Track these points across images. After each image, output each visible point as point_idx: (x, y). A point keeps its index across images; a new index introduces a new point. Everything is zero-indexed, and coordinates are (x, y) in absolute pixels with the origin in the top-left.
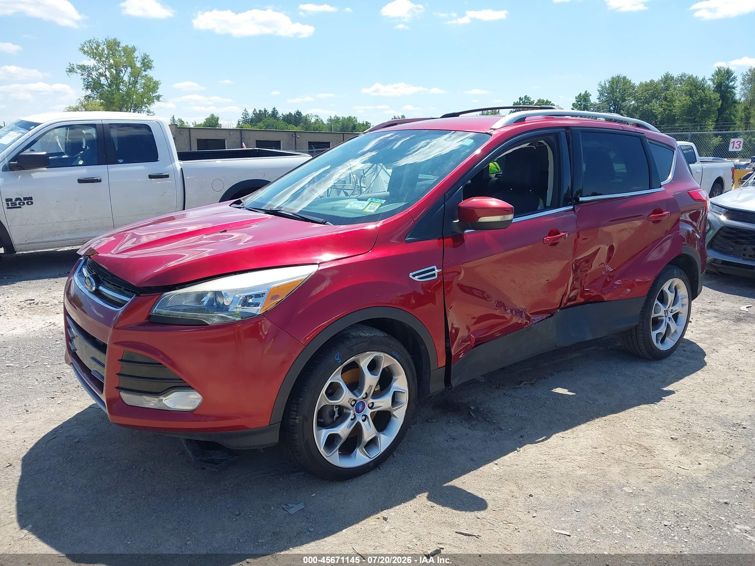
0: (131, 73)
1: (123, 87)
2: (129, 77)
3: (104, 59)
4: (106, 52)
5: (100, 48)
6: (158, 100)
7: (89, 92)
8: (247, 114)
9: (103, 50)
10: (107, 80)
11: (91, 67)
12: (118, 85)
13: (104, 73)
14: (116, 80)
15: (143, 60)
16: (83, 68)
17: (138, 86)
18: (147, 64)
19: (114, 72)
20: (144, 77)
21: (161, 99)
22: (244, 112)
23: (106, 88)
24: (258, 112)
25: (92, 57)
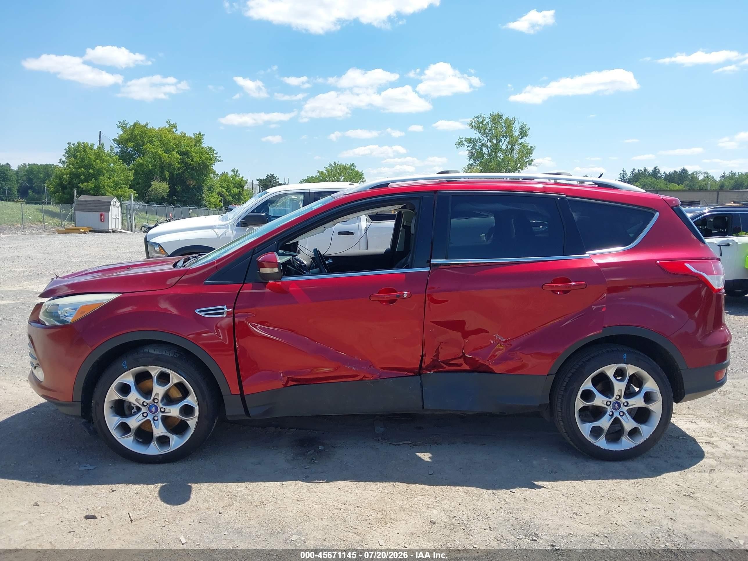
0: (509, 142)
1: (501, 154)
2: (507, 145)
3: (488, 131)
4: (490, 125)
5: (485, 122)
6: (530, 165)
7: (472, 161)
8: (625, 174)
9: (488, 123)
10: (488, 150)
11: (476, 139)
12: (496, 153)
13: (486, 144)
14: (496, 148)
15: (521, 129)
16: (469, 140)
17: (515, 152)
18: (523, 133)
19: (495, 142)
20: (520, 144)
21: (533, 163)
22: (622, 172)
23: (486, 157)
24: (637, 171)
25: (478, 130)
